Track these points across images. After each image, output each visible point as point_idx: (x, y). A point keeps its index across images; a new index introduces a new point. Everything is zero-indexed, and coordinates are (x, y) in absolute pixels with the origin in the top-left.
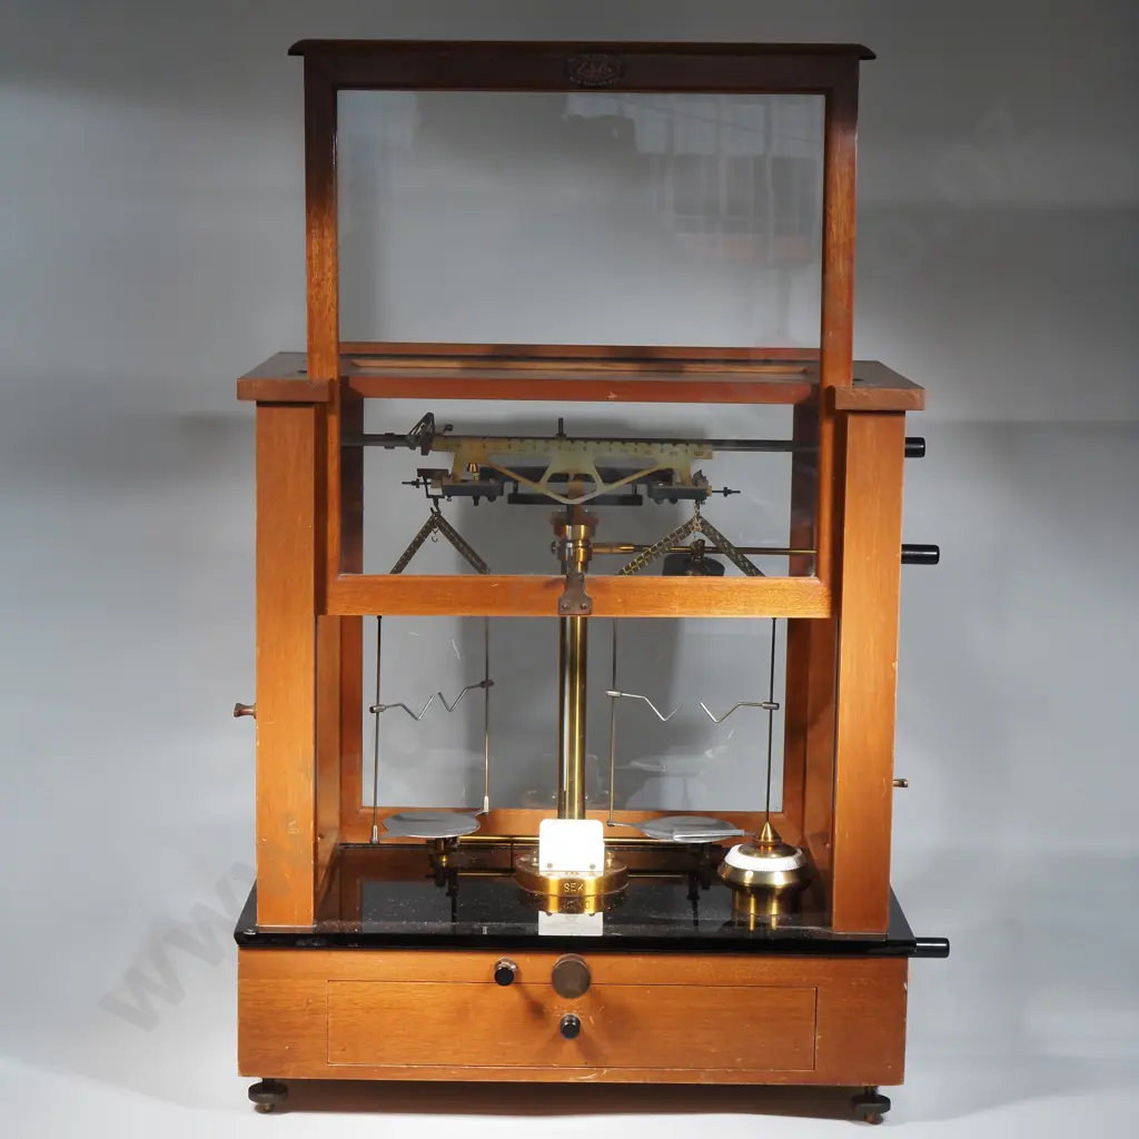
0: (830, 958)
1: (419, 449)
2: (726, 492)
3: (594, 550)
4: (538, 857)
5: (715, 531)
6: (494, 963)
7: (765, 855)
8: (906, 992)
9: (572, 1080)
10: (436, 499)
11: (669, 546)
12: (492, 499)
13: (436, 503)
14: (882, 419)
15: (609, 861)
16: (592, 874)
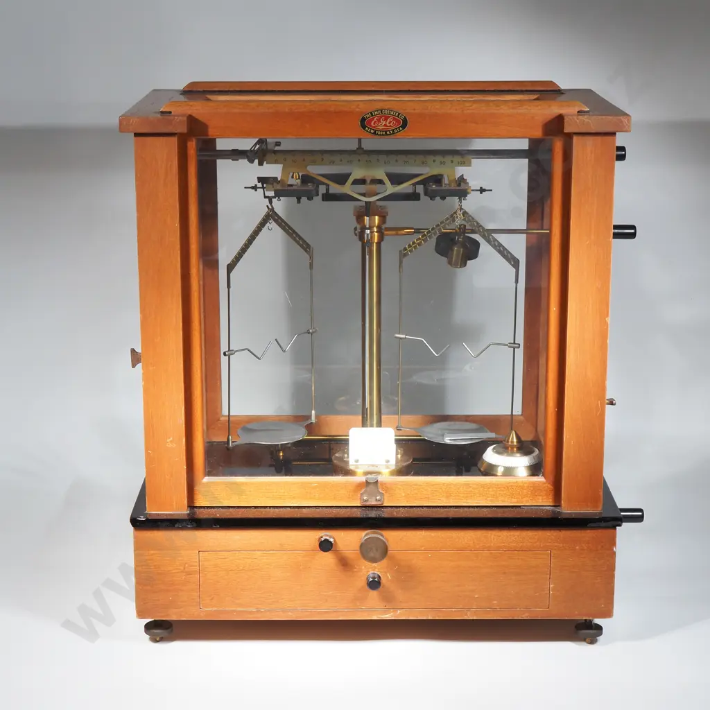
0: (560, 530)
1: (256, 161)
2: (482, 190)
3: (386, 233)
4: (348, 454)
5: (473, 219)
6: (317, 537)
7: (512, 454)
8: (615, 553)
9: (375, 618)
10: (270, 199)
11: (440, 230)
12: (310, 198)
13: (271, 202)
14: (599, 138)
15: (399, 456)
16: (388, 468)
